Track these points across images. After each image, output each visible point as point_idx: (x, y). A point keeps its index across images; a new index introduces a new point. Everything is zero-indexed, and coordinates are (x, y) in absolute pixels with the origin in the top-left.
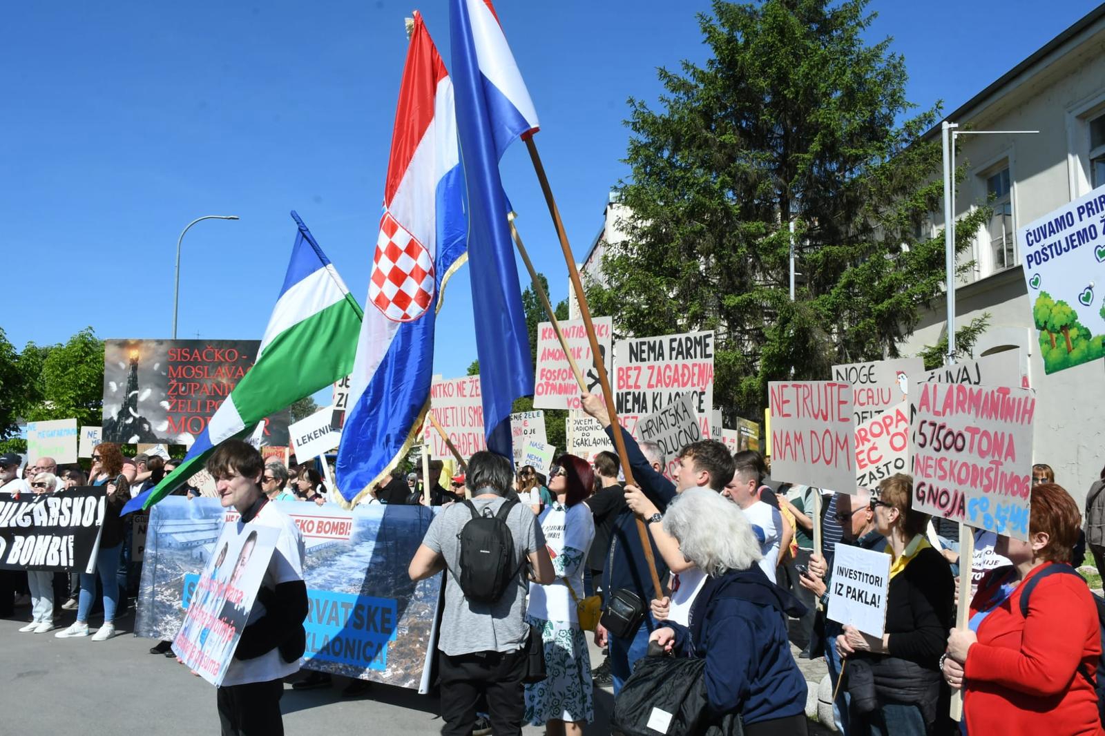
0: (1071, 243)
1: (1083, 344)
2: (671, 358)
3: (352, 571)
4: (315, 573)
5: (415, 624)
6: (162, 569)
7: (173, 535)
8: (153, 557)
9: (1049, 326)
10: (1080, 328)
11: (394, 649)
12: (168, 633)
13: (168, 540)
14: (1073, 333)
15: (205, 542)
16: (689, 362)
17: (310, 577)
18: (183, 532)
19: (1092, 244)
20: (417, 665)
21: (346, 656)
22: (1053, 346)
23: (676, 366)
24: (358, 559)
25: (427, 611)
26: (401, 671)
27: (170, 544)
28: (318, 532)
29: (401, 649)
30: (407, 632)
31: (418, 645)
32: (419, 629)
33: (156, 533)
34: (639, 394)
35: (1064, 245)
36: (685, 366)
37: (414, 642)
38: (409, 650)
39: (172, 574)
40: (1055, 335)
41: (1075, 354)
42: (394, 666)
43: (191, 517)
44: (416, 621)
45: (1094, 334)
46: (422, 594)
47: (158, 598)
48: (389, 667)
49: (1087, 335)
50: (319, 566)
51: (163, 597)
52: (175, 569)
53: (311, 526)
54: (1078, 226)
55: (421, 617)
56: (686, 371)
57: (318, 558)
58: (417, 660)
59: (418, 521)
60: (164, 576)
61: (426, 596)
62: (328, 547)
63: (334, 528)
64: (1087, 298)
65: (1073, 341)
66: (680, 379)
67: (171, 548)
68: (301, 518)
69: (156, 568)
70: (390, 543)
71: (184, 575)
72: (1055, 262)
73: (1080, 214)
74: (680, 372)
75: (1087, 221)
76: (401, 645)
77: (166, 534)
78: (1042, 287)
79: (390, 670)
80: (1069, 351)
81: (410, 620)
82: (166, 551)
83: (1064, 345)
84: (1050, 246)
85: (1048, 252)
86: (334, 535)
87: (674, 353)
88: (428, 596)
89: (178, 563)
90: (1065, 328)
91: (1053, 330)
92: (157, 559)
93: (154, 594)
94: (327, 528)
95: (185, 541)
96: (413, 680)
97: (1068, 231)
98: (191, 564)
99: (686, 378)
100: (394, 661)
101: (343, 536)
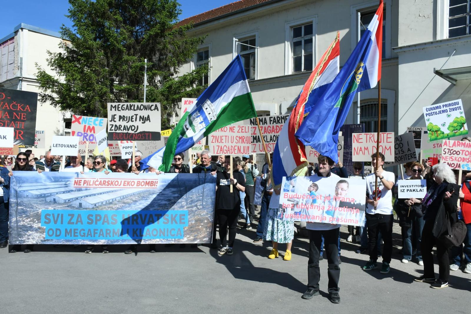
0: (440, 112)
1: (442, 135)
2: (270, 124)
3: (160, 201)
4: (137, 203)
5: (198, 219)
6: (22, 209)
7: (30, 191)
8: (15, 203)
9: (432, 130)
10: (441, 131)
11: (187, 230)
12: (31, 240)
13: (26, 194)
14: (439, 132)
15: (57, 193)
16: (279, 125)
17: (135, 205)
18: (37, 189)
19: (446, 114)
20: (201, 234)
21: (160, 236)
22: (432, 135)
23: (273, 126)
24: (163, 196)
25: (204, 213)
26: (192, 238)
27: (27, 196)
28: (137, 186)
29: (191, 229)
30: (194, 222)
31: (200, 227)
32: (200, 220)
33: (16, 191)
34: (256, 136)
35: (438, 113)
36: (277, 126)
37: (198, 226)
38: (196, 229)
39: (30, 211)
40: (433, 133)
41: (439, 137)
42: (188, 236)
43: (43, 181)
44: (199, 217)
45: (445, 133)
46: (201, 207)
47: (21, 223)
48: (185, 237)
49: (443, 133)
50: (140, 200)
51: (24, 223)
52: (32, 208)
53: (133, 184)
54: (442, 109)
55: (201, 216)
56: (278, 128)
57: (138, 197)
58: (200, 232)
59: (198, 179)
60: (24, 212)
61: (203, 207)
62: (144, 192)
63: (147, 183)
64: (444, 125)
65: (439, 134)
66: (275, 131)
67: (28, 198)
68: (127, 180)
69: (17, 208)
70: (182, 189)
71: (41, 210)
72: (435, 116)
73: (443, 107)
74: (275, 128)
75: (445, 108)
76: (191, 228)
77: (24, 191)
78: (430, 121)
79: (186, 238)
80: (437, 136)
81: (196, 217)
82: (25, 200)
83: (436, 135)
84: (434, 112)
85: (433, 113)
86: (147, 186)
87: (272, 122)
88: (204, 208)
89: (35, 205)
90: (437, 131)
91: (433, 131)
92: (18, 204)
93: (17, 222)
94: (143, 184)
95: (39, 193)
96: (199, 240)
97: (439, 110)
98: (46, 205)
99: (278, 131)
100: (188, 234)
101: (153, 187)
